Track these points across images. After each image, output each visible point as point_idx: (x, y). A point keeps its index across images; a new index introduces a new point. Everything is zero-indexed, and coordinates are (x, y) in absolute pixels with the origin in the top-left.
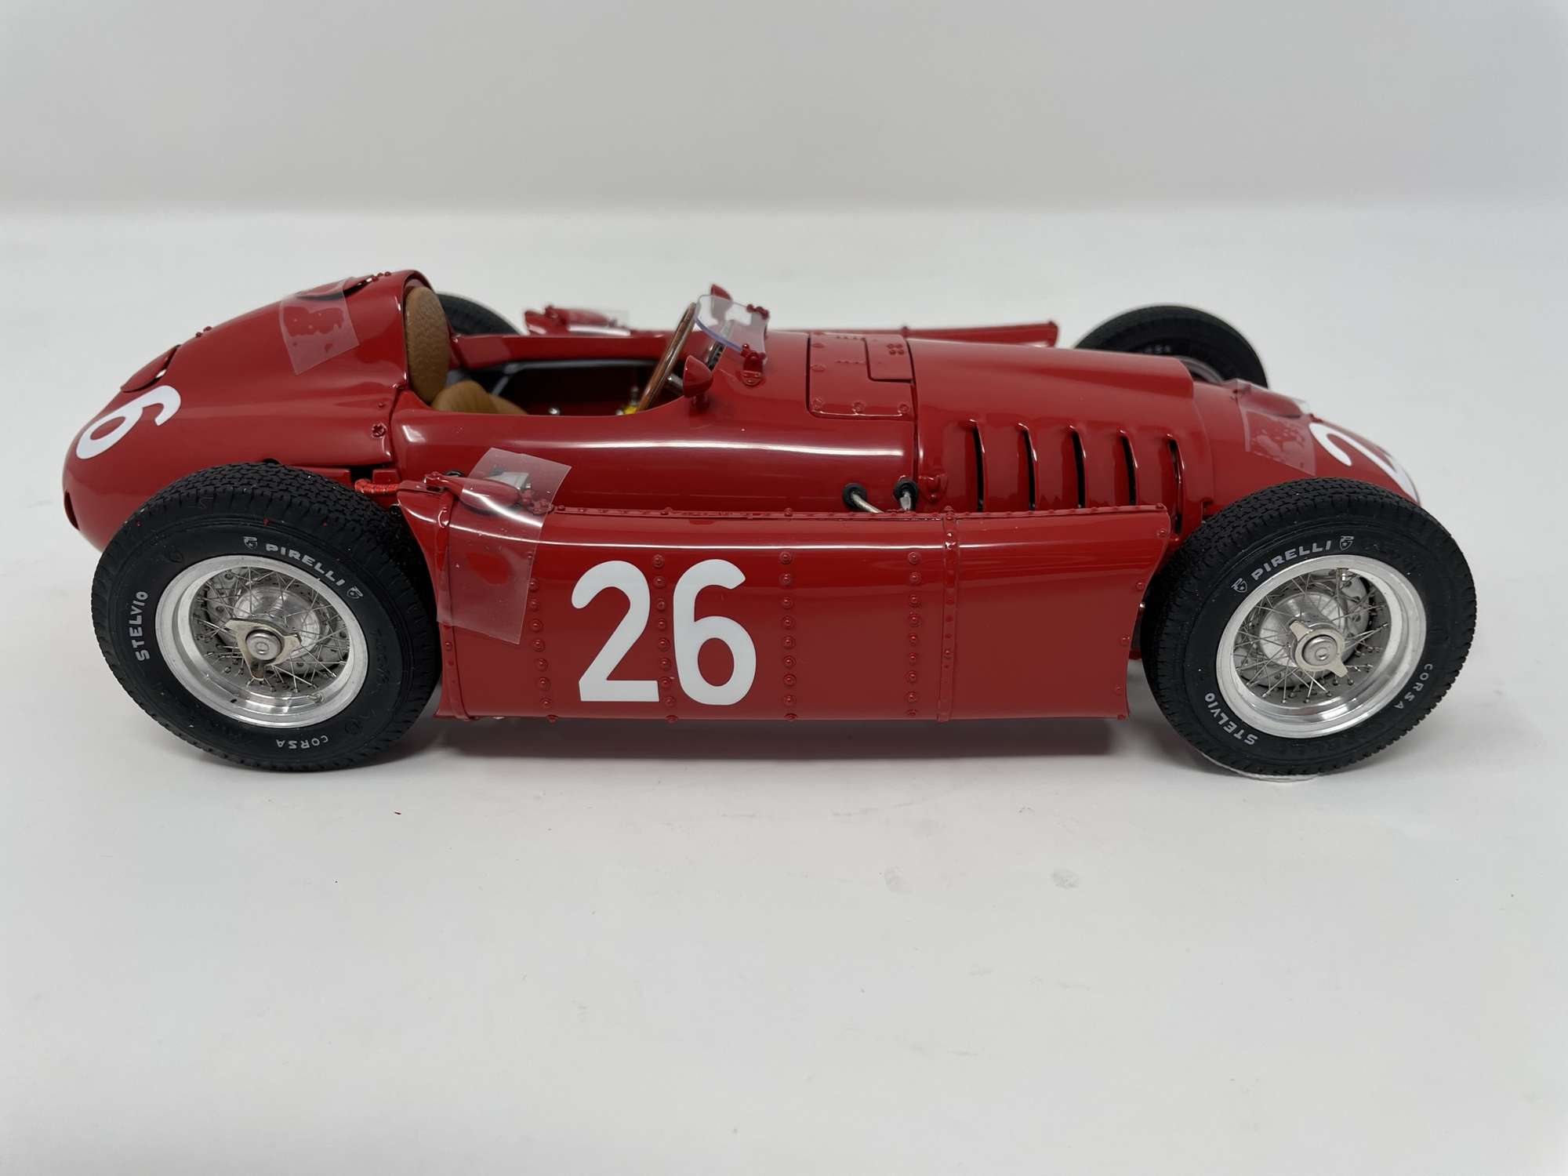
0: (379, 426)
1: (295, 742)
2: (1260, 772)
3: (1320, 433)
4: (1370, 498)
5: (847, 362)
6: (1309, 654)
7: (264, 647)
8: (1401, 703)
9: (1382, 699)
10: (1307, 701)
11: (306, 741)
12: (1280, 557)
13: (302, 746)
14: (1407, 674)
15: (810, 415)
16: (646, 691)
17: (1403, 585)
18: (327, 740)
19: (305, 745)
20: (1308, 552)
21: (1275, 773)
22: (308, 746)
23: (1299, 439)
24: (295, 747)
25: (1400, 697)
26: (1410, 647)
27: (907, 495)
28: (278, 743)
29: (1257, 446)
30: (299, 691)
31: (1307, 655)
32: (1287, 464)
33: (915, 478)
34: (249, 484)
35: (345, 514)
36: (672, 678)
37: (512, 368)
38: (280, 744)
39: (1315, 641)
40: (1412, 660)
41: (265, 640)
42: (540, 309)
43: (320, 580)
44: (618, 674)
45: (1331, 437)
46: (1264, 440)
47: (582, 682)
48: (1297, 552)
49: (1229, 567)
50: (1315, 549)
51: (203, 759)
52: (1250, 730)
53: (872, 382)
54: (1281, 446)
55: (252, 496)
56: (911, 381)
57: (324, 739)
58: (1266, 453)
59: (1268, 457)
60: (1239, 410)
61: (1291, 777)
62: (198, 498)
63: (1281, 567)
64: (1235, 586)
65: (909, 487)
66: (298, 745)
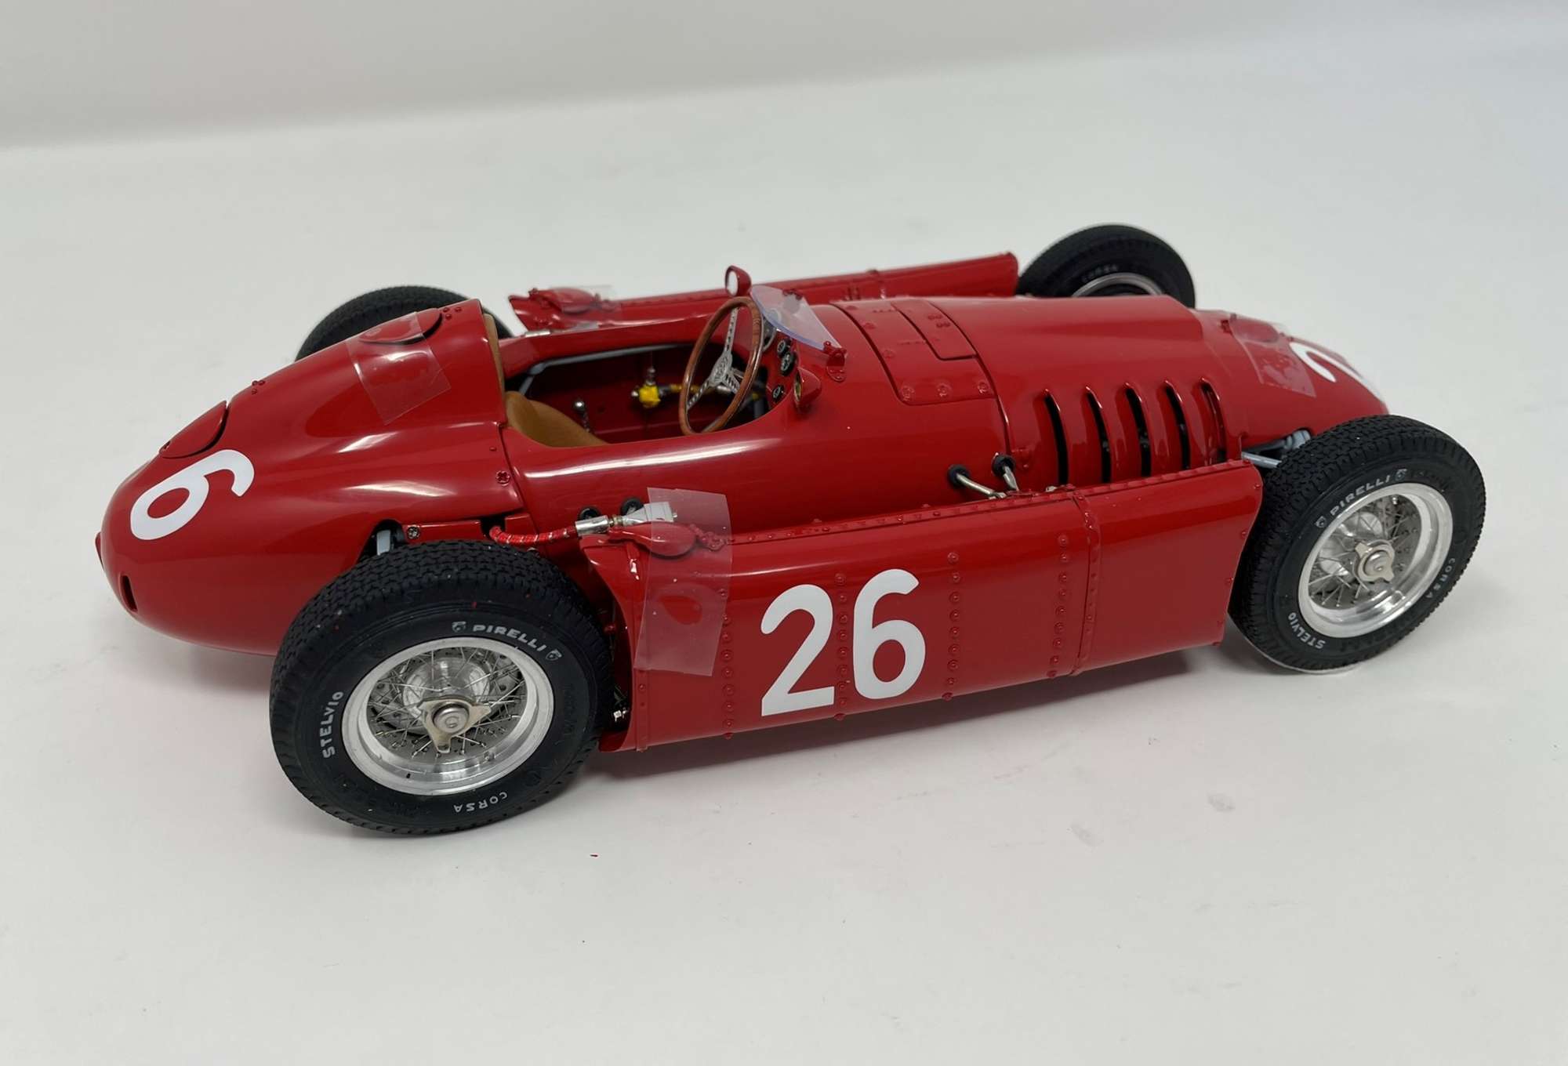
0: (503, 472)
1: (473, 804)
2: (1322, 669)
3: (1300, 351)
4: (1416, 435)
5: (908, 343)
6: (1370, 568)
7: (455, 721)
8: (1431, 593)
9: (1418, 592)
10: (1355, 602)
11: (485, 801)
12: (1352, 495)
13: (481, 807)
14: (1436, 569)
15: (903, 404)
16: (824, 696)
17: (1437, 500)
18: (506, 796)
19: (483, 805)
20: (1372, 487)
21: (1334, 667)
22: (486, 806)
23: (1292, 364)
24: (473, 809)
25: (1431, 589)
26: (1439, 546)
27: (1007, 469)
28: (456, 808)
29: (1268, 378)
30: (465, 752)
31: (1367, 569)
32: (1293, 390)
33: (1009, 452)
34: (448, 569)
35: (489, 570)
36: (848, 682)
37: (538, 368)
38: (458, 809)
39: (1374, 557)
40: (1440, 558)
41: (452, 715)
42: (524, 293)
43: (519, 649)
44: (800, 686)
45: (1310, 355)
46: (1270, 370)
47: (764, 700)
48: (1365, 489)
49: (1313, 508)
50: (1378, 483)
51: (356, 835)
52: (1320, 636)
53: (942, 361)
54: (1283, 373)
55: (459, 581)
56: (977, 356)
57: (503, 795)
58: (1277, 383)
59: (1277, 386)
60: (1238, 343)
61: (1345, 668)
62: (402, 592)
63: (1352, 501)
64: (1318, 524)
65: (1008, 462)
66: (476, 806)
